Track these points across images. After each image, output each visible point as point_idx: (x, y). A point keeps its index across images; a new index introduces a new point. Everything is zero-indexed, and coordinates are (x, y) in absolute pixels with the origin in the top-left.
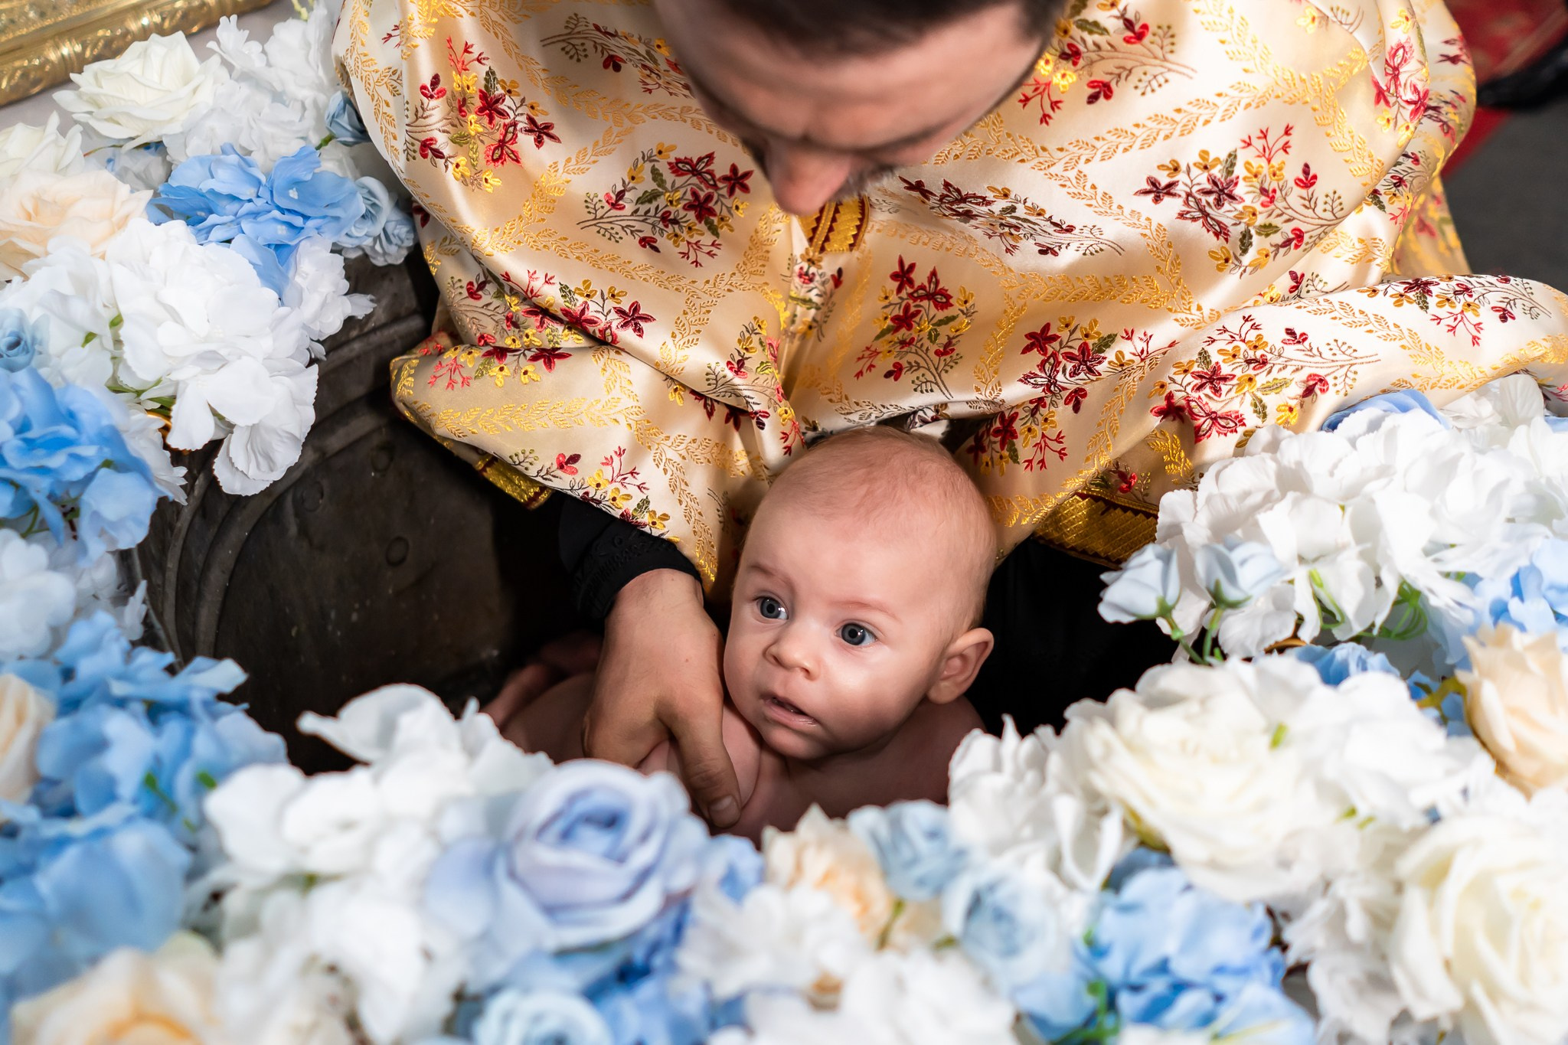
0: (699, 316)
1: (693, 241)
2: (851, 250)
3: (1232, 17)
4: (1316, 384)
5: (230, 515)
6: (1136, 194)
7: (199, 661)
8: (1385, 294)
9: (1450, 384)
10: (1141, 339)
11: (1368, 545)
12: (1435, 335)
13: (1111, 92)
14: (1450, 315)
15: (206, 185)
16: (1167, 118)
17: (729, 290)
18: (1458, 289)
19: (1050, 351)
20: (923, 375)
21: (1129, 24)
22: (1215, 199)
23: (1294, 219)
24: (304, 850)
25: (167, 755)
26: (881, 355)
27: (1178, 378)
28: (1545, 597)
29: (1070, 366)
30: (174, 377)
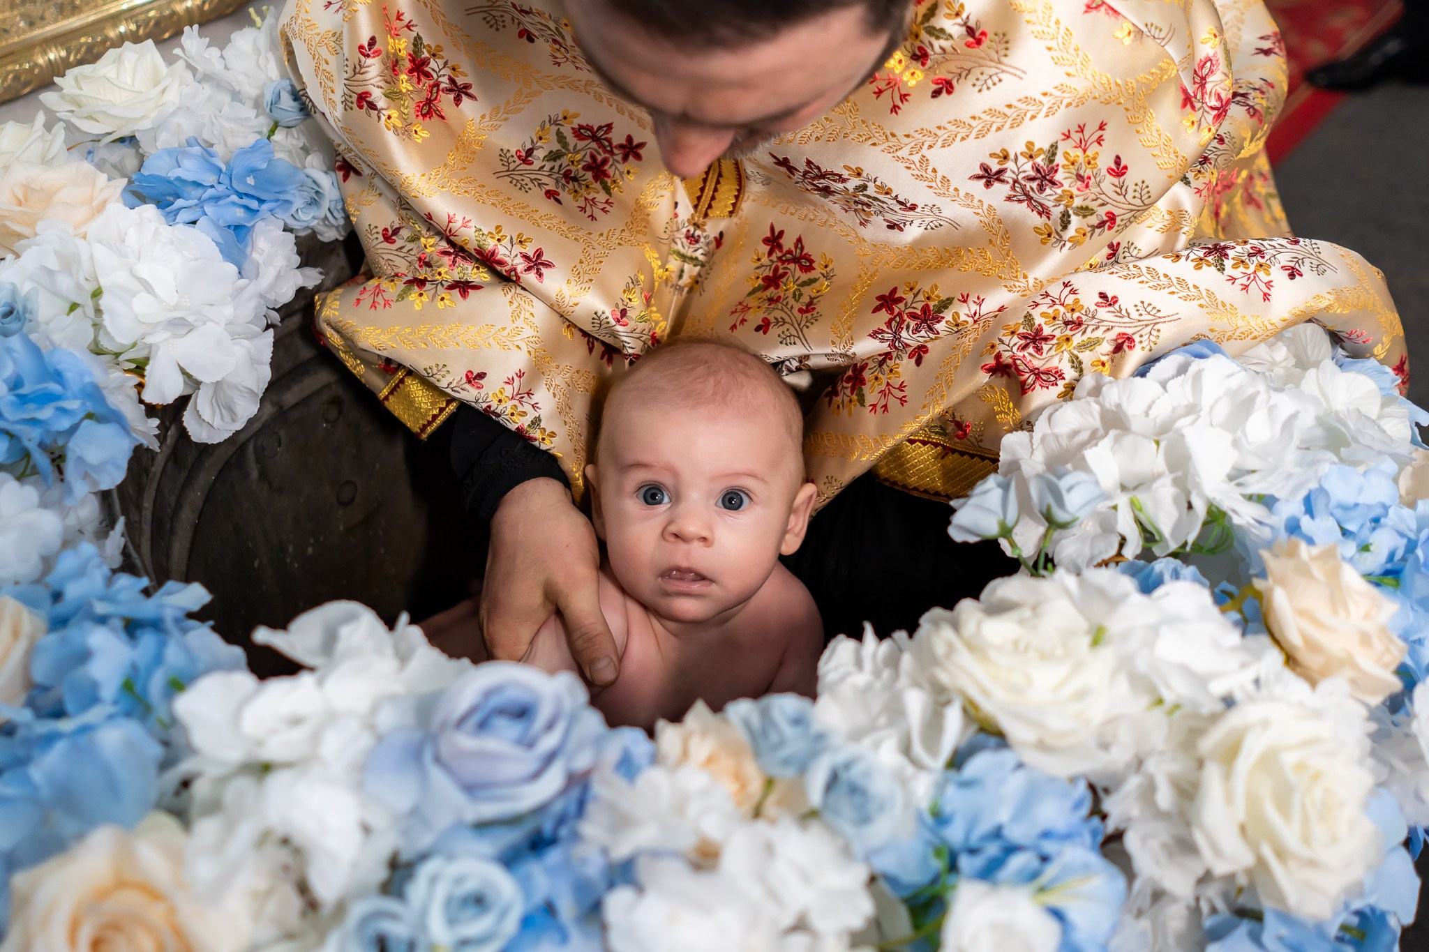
0: (592, 266)
1: (590, 197)
2: (731, 216)
3: (1058, 28)
4: (1124, 341)
5: (198, 463)
6: (970, 178)
7: (171, 585)
8: (1187, 259)
9: (1244, 335)
10: (975, 302)
11: (1180, 473)
12: (1229, 294)
13: (952, 87)
14: (1243, 275)
15: (174, 174)
16: (999, 112)
17: (619, 244)
18: (1251, 251)
19: (896, 311)
20: (788, 330)
21: (970, 31)
22: (1038, 185)
23: (1108, 203)
24: (260, 743)
25: (142, 665)
26: (751, 310)
27: (1006, 340)
28: (1332, 514)
29: (913, 324)
30: (148, 340)
